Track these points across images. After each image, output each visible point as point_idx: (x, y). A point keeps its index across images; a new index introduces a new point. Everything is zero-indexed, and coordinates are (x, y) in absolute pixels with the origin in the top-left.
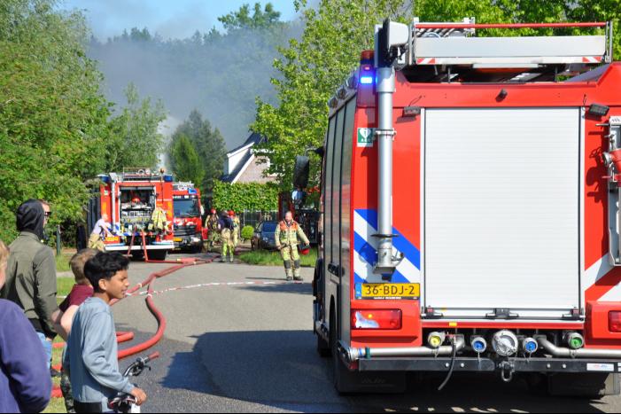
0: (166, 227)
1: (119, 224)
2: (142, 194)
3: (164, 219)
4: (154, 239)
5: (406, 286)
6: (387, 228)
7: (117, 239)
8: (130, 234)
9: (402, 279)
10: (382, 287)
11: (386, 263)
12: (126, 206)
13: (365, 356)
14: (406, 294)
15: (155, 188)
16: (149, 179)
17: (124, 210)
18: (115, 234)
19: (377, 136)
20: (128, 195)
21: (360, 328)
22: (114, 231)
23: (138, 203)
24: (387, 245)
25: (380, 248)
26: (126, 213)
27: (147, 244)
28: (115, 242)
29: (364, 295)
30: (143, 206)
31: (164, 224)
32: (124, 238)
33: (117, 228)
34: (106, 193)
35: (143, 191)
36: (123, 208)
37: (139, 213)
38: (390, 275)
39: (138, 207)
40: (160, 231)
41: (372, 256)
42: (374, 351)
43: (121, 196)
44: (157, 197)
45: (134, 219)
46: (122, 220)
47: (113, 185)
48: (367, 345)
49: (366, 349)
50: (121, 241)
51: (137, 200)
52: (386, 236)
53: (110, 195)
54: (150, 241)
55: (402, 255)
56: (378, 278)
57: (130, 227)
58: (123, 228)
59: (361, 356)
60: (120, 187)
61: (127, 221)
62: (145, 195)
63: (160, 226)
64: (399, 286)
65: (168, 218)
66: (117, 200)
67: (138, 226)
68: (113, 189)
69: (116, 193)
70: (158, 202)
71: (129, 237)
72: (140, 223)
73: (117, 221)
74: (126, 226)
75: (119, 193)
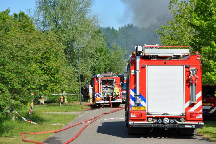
0: (119, 94)
1: (101, 93)
2: (110, 82)
3: (118, 91)
4: (114, 99)
5: (143, 107)
6: (138, 94)
7: (101, 99)
8: (105, 97)
9: (142, 106)
10: (137, 107)
11: (138, 102)
12: (104, 86)
13: (133, 124)
14: (143, 109)
15: (114, 79)
16: (112, 76)
17: (103, 88)
18: (100, 97)
19: (136, 72)
20: (105, 82)
21: (132, 117)
22: (100, 96)
23: (108, 85)
24: (138, 98)
25: (136, 98)
26: (104, 89)
27: (112, 100)
28: (100, 100)
29: (133, 109)
30: (110, 86)
31: (118, 93)
32: (103, 98)
33: (101, 94)
34: (97, 82)
35: (110, 80)
36: (103, 87)
37: (109, 89)
38: (139, 105)
39: (109, 87)
40: (117, 96)
41: (135, 100)
42: (135, 123)
43: (102, 83)
44: (115, 83)
45: (107, 91)
46: (103, 91)
47: (99, 79)
48: (134, 121)
49: (133, 122)
50: (102, 99)
51: (108, 84)
52: (138, 95)
53: (98, 82)
54: (113, 99)
55: (142, 100)
56: (136, 105)
57: (106, 94)
58: (103, 94)
59: (132, 124)
60: (102, 79)
61: (105, 92)
62: (111, 82)
63: (117, 94)
64: (141, 107)
65: (120, 91)
66: (100, 84)
67: (109, 94)
68: (99, 80)
69: (100, 82)
70: (115, 85)
71: (105, 98)
72: (109, 93)
73: (101, 92)
74: (104, 94)
75: (101, 82)
